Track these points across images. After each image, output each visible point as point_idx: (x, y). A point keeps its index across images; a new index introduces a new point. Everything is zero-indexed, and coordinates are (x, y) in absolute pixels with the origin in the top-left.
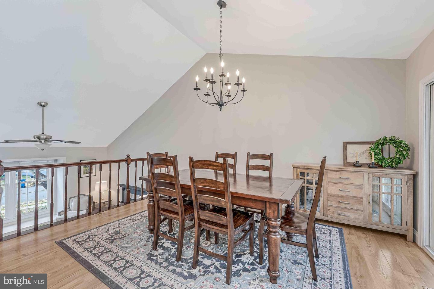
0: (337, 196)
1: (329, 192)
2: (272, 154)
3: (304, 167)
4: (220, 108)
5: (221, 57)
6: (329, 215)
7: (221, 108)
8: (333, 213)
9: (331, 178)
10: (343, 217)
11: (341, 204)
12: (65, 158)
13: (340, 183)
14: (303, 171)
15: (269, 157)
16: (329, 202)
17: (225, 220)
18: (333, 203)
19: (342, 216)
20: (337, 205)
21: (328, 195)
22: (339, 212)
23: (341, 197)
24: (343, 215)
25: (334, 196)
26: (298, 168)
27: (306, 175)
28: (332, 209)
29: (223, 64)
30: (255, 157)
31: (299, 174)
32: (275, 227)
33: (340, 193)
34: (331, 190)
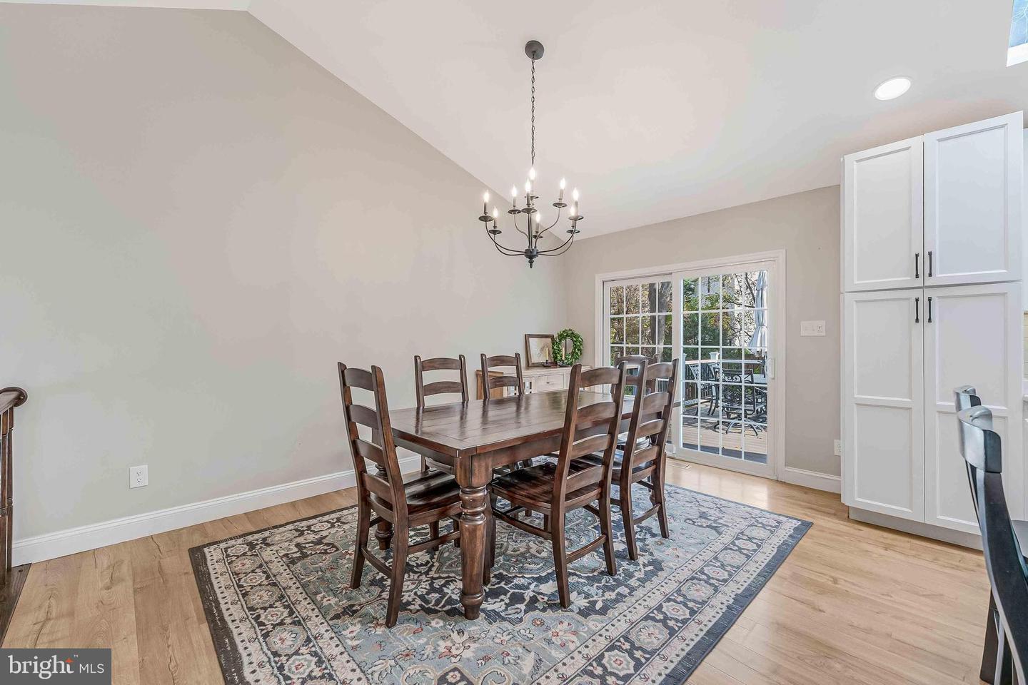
4: (529, 262)
7: (531, 262)
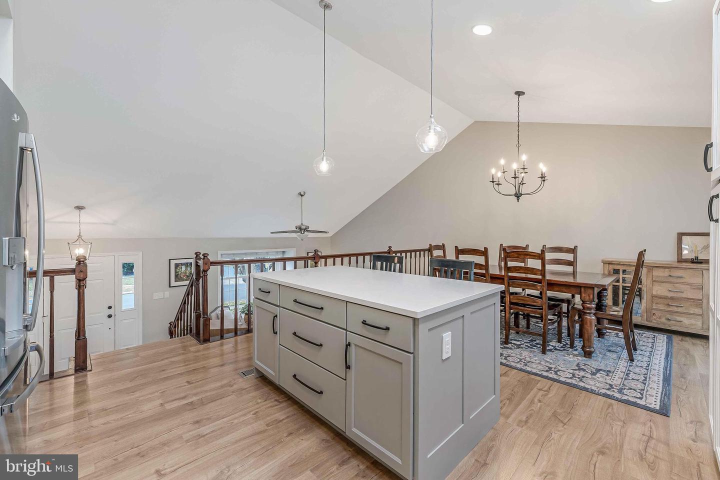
0: (666, 298)
1: (654, 293)
2: (577, 246)
3: (618, 263)
5: (518, 147)
6: (655, 320)
7: (518, 200)
8: (660, 318)
9: (657, 277)
10: (674, 322)
11: (671, 307)
12: (295, 249)
13: (671, 283)
14: (617, 267)
15: (573, 251)
16: (654, 304)
17: (540, 302)
18: (659, 305)
19: (672, 322)
20: (666, 308)
21: (653, 297)
22: (669, 316)
23: (672, 298)
24: (674, 321)
25: (661, 297)
26: (610, 263)
27: (621, 272)
28: (658, 314)
29: (524, 158)
30: (554, 250)
31: (612, 271)
32: (590, 309)
33: (670, 295)
34: (657, 291)
